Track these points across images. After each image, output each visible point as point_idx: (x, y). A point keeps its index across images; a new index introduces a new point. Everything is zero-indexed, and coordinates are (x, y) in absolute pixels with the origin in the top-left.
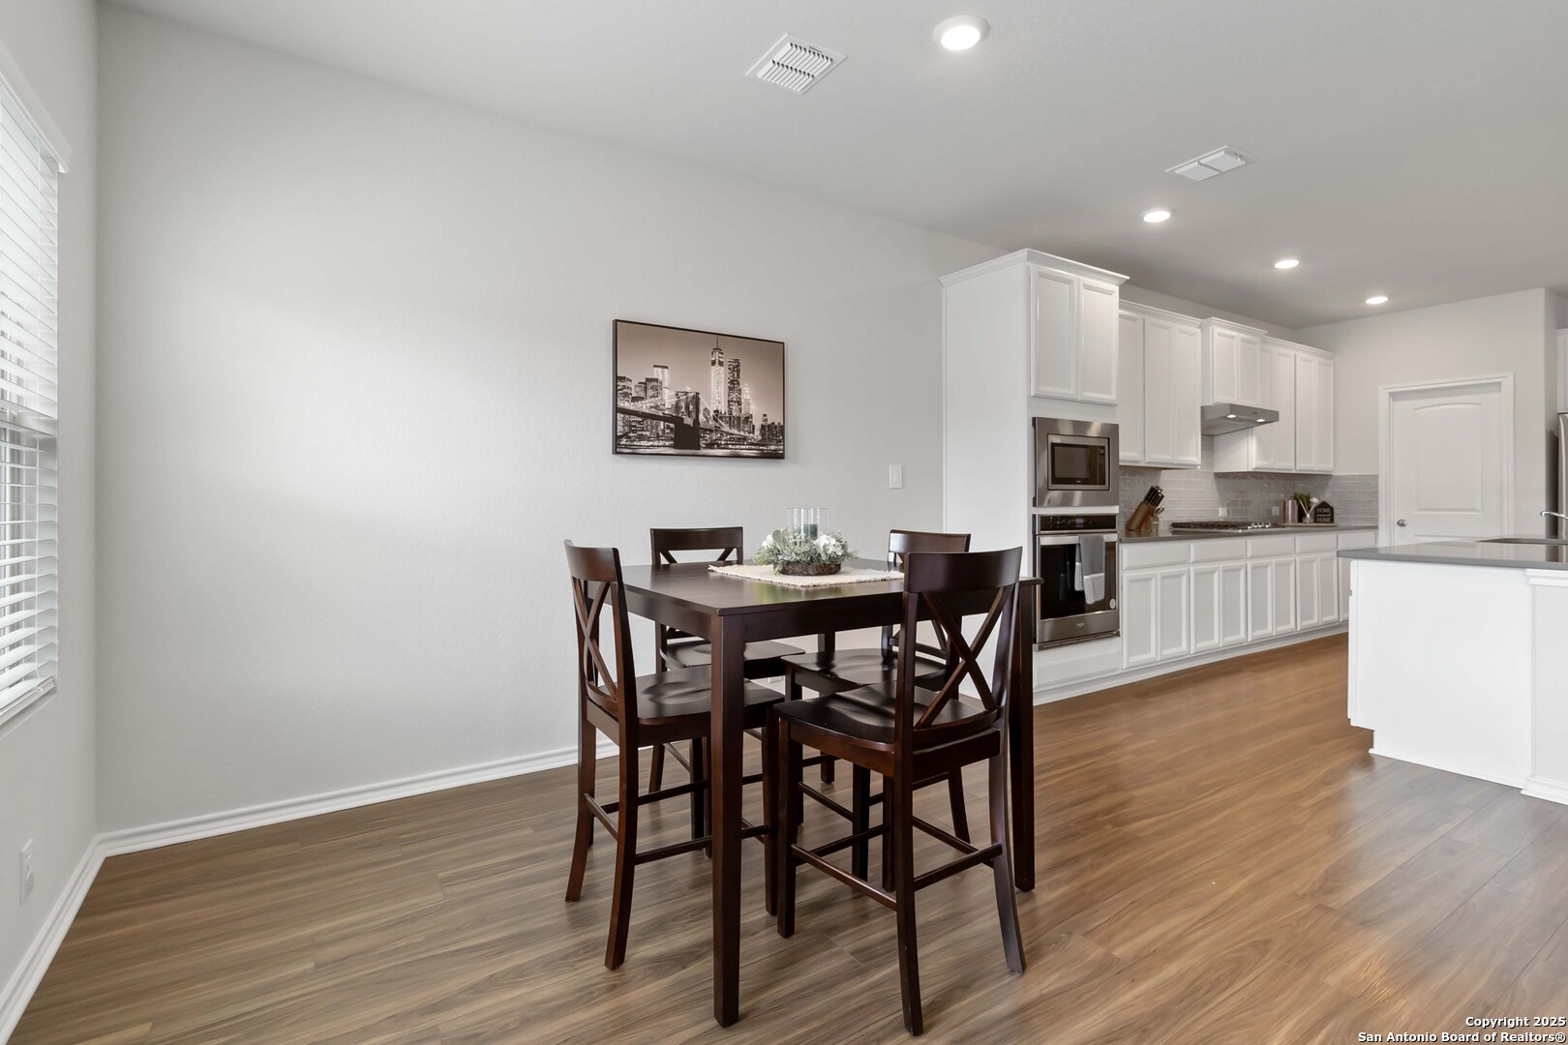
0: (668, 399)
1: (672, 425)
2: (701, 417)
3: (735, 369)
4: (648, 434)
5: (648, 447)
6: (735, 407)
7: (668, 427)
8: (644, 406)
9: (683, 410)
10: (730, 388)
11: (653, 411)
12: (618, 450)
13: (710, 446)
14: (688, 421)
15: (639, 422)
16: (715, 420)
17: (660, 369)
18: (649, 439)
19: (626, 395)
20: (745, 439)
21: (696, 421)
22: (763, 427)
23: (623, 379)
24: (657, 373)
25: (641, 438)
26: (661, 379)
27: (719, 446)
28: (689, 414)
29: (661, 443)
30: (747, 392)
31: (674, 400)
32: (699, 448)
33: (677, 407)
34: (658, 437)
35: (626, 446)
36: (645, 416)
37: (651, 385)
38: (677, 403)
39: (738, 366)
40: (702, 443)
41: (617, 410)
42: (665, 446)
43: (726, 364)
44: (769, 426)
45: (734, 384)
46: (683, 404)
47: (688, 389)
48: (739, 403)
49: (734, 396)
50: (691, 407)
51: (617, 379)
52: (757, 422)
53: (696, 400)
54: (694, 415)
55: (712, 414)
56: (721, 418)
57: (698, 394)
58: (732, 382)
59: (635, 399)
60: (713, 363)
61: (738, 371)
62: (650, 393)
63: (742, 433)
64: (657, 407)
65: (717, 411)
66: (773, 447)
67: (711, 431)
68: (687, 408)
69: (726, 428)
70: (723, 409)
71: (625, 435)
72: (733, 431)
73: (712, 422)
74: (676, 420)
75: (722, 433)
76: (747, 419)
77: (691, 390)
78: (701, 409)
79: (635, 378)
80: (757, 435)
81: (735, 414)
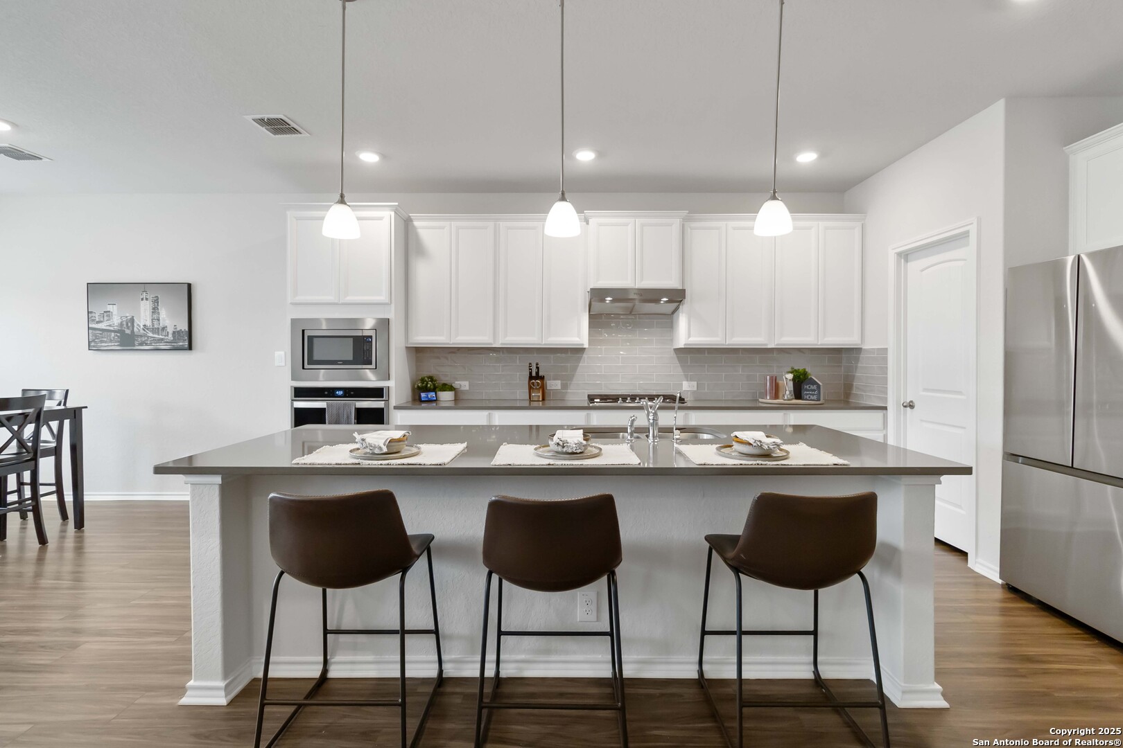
0: (116, 321)
1: (118, 334)
2: (135, 329)
3: (156, 301)
4: (105, 339)
5: (106, 346)
6: (156, 322)
7: (117, 336)
8: (103, 326)
9: (125, 326)
10: (153, 312)
11: (108, 328)
12: (91, 348)
13: (141, 344)
14: (128, 332)
15: (100, 334)
16: (144, 330)
17: (111, 306)
18: (106, 342)
19: (93, 320)
20: (162, 339)
21: (133, 331)
22: (174, 332)
23: (91, 312)
24: (110, 308)
25: (102, 342)
26: (111, 310)
27: (146, 344)
28: (128, 328)
29: (113, 344)
30: (163, 313)
31: (120, 321)
32: (134, 346)
33: (121, 324)
34: (111, 341)
35: (94, 346)
36: (104, 330)
37: (108, 313)
38: (121, 322)
39: (158, 299)
40: (136, 343)
41: (89, 329)
42: (114, 345)
43: (150, 299)
44: (178, 332)
45: (155, 310)
46: (125, 323)
47: (128, 315)
48: (158, 320)
49: (155, 316)
50: (129, 324)
51: (87, 313)
52: (170, 330)
53: (132, 320)
54: (131, 328)
55: (142, 327)
56: (147, 329)
57: (133, 317)
58: (154, 309)
59: (98, 322)
60: (142, 299)
61: (158, 303)
62: (106, 318)
63: (161, 337)
64: (110, 326)
65: (145, 326)
66: (181, 344)
67: (141, 336)
68: (127, 324)
69: (150, 334)
70: (149, 323)
71: (93, 341)
72: (155, 336)
73: (142, 331)
74: (121, 332)
75: (148, 337)
76: (164, 328)
77: (129, 315)
78: (135, 325)
79: (97, 312)
80: (170, 337)
81: (156, 326)
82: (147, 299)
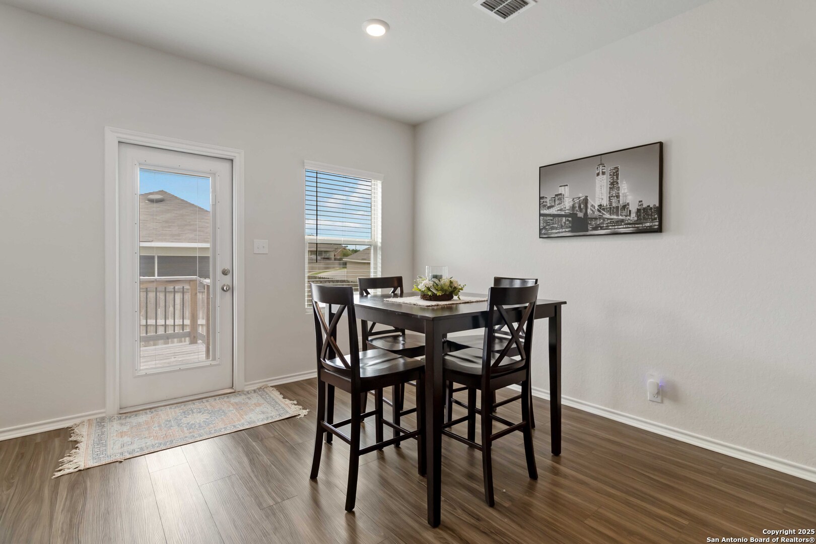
0: (567, 204)
1: (570, 219)
2: (589, 211)
3: (615, 173)
4: (556, 225)
5: (556, 233)
6: (614, 200)
7: (568, 220)
8: (553, 211)
9: (577, 209)
10: (610, 188)
11: (559, 213)
12: (541, 236)
13: (595, 228)
14: (580, 215)
15: (551, 220)
16: (599, 211)
17: (563, 187)
18: (556, 228)
19: (545, 206)
20: (622, 221)
21: (586, 214)
22: (639, 210)
23: (543, 197)
24: (561, 190)
25: (553, 228)
26: (563, 193)
27: (602, 228)
28: (581, 210)
29: (564, 230)
30: (624, 188)
31: (571, 204)
32: (587, 230)
33: (573, 207)
34: (562, 227)
35: (545, 234)
36: (554, 216)
37: (559, 197)
38: (573, 205)
39: (617, 171)
40: (590, 227)
41: (540, 215)
42: (566, 232)
43: (608, 173)
44: (644, 209)
45: (614, 185)
46: (577, 205)
47: (580, 195)
48: (618, 197)
49: (614, 193)
50: (582, 206)
51: (540, 198)
52: (633, 208)
53: (586, 201)
54: (584, 210)
55: (597, 207)
56: (604, 209)
57: (587, 197)
58: (612, 184)
59: (549, 208)
60: (598, 174)
61: (617, 175)
62: (557, 202)
63: (620, 217)
64: (561, 210)
65: (601, 205)
66: (648, 224)
67: (596, 219)
68: (580, 207)
69: (607, 216)
70: (605, 202)
71: (544, 228)
72: (613, 217)
73: (597, 213)
74: (573, 215)
75: (604, 219)
76: (625, 207)
77: (582, 195)
78: (589, 206)
79: (549, 196)
80: (633, 217)
81: (614, 205)
82: (603, 173)
